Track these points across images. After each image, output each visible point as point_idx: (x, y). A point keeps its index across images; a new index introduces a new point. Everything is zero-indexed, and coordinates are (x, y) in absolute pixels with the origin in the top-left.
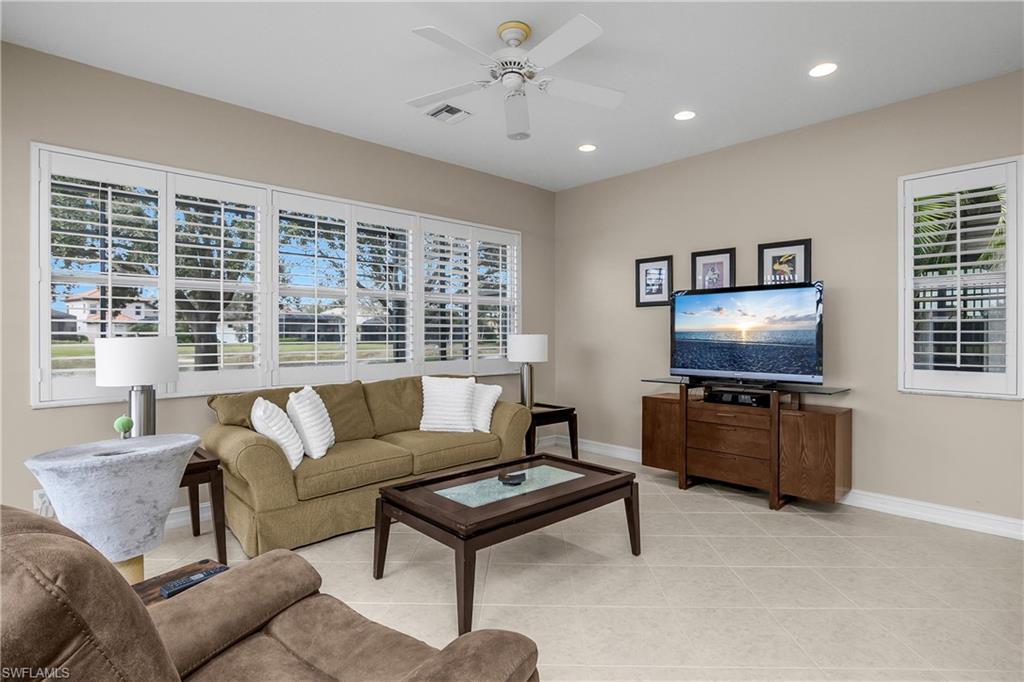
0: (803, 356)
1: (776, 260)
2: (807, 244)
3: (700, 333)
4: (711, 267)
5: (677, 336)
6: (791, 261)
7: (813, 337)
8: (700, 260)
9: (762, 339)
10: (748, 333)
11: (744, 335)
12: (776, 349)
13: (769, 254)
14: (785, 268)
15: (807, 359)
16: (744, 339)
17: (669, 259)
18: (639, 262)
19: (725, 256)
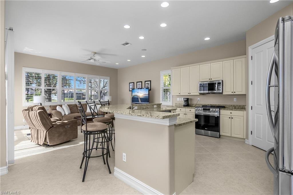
1: (147, 83)
2: (150, 81)
4: (139, 84)
5: (133, 96)
6: (149, 84)
8: (138, 83)
10: (142, 96)
14: (148, 85)
17: (134, 83)
18: (130, 83)
19: (141, 83)
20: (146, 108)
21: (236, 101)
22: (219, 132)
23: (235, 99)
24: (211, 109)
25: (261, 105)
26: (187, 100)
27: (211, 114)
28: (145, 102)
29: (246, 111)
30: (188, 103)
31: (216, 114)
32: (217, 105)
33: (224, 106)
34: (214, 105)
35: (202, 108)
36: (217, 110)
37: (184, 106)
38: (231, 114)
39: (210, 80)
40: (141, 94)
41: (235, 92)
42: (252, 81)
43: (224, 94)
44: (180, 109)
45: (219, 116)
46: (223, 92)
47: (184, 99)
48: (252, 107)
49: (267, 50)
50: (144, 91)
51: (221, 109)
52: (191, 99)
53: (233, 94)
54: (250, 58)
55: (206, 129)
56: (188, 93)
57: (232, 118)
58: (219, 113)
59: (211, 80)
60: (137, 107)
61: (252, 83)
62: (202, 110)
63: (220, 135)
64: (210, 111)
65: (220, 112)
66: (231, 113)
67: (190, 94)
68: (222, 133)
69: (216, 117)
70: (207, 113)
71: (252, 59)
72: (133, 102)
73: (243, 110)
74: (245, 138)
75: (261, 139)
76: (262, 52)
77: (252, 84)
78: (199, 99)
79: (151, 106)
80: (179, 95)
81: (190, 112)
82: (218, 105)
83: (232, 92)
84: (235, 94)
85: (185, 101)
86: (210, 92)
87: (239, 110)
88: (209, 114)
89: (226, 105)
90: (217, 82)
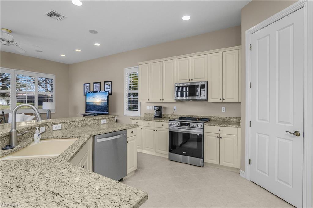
1: (107, 85)
2: (111, 82)
4: (97, 86)
5: (87, 103)
7: (106, 104)
8: (95, 84)
9: (101, 104)
12: (102, 106)
13: (106, 83)
17: (90, 84)
18: (84, 84)
19: (99, 84)
20: (82, 126)
21: (224, 111)
22: (203, 158)
23: (224, 109)
24: (192, 124)
25: (266, 120)
26: (159, 110)
27: (191, 131)
29: (241, 127)
30: (159, 114)
31: (199, 132)
32: (199, 117)
33: (209, 119)
34: (195, 116)
35: (179, 122)
36: (200, 125)
37: (156, 117)
38: (220, 132)
39: (190, 81)
40: (98, 99)
41: (224, 99)
42: (251, 83)
43: (209, 101)
44: (149, 122)
45: (202, 134)
46: (207, 99)
47: (155, 108)
48: (250, 122)
49: (277, 32)
50: (102, 96)
51: (205, 124)
52: (165, 108)
53: (221, 101)
54: (248, 47)
55: (184, 153)
56: (161, 100)
57: (221, 138)
58: (202, 129)
59: (192, 81)
60: (60, 125)
61: (251, 85)
62: (179, 125)
63: (204, 163)
64: (190, 126)
65: (204, 128)
66: (219, 130)
67: (163, 101)
68: (206, 160)
69: (198, 136)
70: (186, 130)
71: (251, 50)
72: (87, 111)
73: (237, 126)
74: (239, 167)
75: (266, 173)
76: (268, 37)
77: (251, 87)
78: (175, 107)
79: (96, 121)
80: (149, 101)
81: (162, 127)
82: (201, 116)
83: (221, 99)
84: (224, 101)
85: (157, 110)
86: (190, 98)
87: (231, 126)
88: (189, 132)
89: (211, 117)
90: (200, 84)
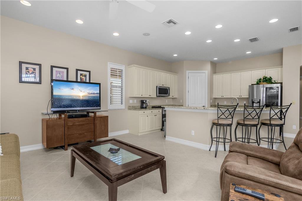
0: (96, 103)
1: (81, 74)
3: (66, 96)
6: (85, 76)
10: (83, 96)
11: (81, 97)
15: (97, 103)
16: (81, 98)
28: (91, 107)
90: (168, 88)
